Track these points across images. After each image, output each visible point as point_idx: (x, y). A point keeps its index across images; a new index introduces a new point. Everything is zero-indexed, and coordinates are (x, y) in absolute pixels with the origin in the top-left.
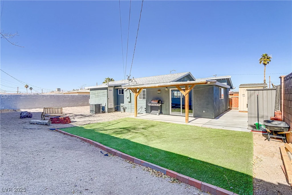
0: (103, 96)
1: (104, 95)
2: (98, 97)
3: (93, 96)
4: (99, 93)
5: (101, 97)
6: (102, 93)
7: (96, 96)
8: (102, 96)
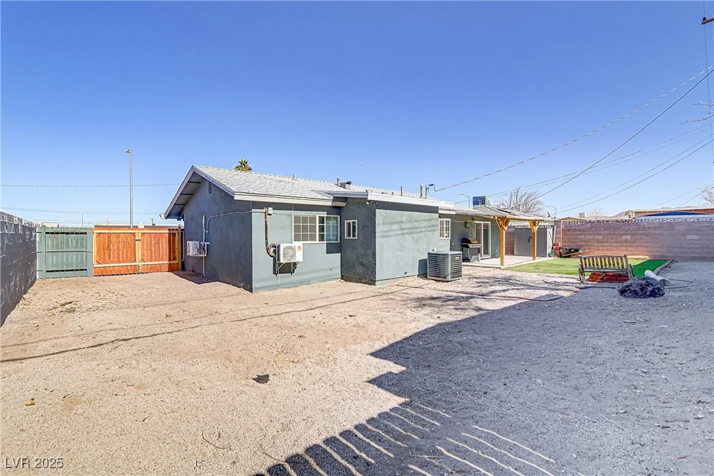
0: (429, 229)
1: (430, 227)
2: (412, 233)
3: (391, 231)
4: (416, 221)
5: (421, 232)
6: (425, 220)
7: (403, 229)
8: (424, 229)
